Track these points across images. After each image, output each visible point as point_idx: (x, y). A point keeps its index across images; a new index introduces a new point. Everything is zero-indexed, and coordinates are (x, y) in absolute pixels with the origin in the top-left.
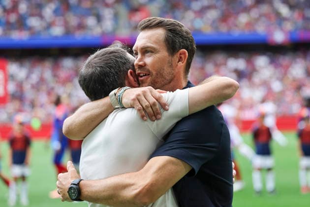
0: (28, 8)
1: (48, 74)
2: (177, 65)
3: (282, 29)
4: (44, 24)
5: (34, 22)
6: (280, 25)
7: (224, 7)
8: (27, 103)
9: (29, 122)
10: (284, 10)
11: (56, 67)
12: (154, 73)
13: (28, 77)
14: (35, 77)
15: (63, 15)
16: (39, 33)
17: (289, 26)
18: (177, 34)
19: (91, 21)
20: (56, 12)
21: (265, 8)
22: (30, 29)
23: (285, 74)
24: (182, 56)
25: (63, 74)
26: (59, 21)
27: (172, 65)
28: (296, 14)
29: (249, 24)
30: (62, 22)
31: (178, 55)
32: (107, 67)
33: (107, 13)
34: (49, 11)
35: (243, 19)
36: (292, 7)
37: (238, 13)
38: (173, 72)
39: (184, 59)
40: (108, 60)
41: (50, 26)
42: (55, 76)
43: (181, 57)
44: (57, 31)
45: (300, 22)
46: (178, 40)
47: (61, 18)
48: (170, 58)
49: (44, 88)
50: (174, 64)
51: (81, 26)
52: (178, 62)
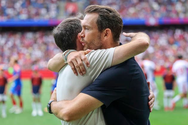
0: (6, 3)
1: (18, 42)
2: (104, 38)
3: (154, 17)
4: (16, 13)
5: (10, 11)
6: (153, 14)
7: (121, 4)
8: (6, 58)
9: (7, 70)
10: (155, 6)
11: (23, 37)
13: (6, 43)
14: (10, 44)
15: (27, 7)
16: (13, 18)
17: (158, 15)
19: (43, 11)
20: (23, 6)
21: (144, 5)
22: (7, 15)
23: (156, 42)
24: (108, 32)
25: (26, 42)
26: (24, 11)
28: (162, 8)
29: (135, 14)
30: (26, 12)
33: (53, 7)
34: (18, 5)
35: (132, 11)
36: (160, 4)
37: (129, 7)
38: (101, 42)
39: (108, 34)
40: (66, 26)
41: (19, 14)
42: (22, 43)
44: (24, 17)
45: (165, 13)
47: (26, 9)
49: (16, 50)
51: (37, 14)
52: (105, 36)
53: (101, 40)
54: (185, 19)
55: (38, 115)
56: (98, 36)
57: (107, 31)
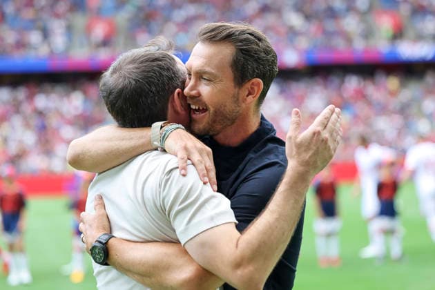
2: (245, 99)
3: (295, 48)
6: (291, 41)
10: (295, 20)
12: (212, 110)
17: (304, 43)
18: (250, 56)
27: (238, 99)
28: (313, 28)
31: (248, 85)
32: (147, 82)
33: (58, 27)
36: (308, 17)
38: (238, 108)
39: (256, 91)
40: (149, 72)
43: (252, 88)
46: (252, 65)
48: (237, 90)
50: (240, 99)
51: (21, 45)
52: (247, 96)
53: (238, 106)
54: (366, 51)
55: (22, 285)
56: (234, 96)
57: (253, 84)
